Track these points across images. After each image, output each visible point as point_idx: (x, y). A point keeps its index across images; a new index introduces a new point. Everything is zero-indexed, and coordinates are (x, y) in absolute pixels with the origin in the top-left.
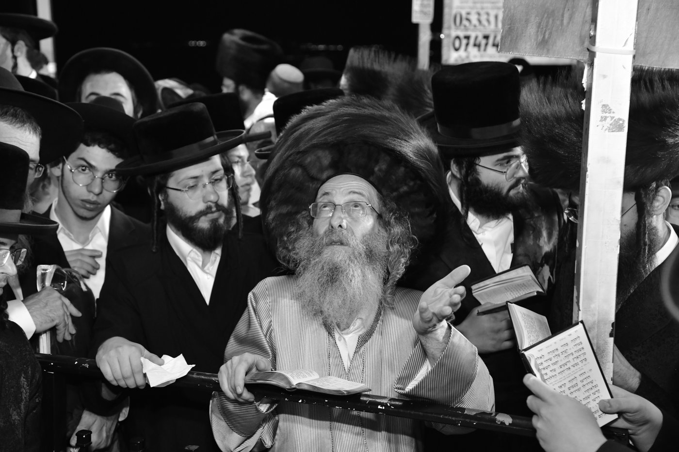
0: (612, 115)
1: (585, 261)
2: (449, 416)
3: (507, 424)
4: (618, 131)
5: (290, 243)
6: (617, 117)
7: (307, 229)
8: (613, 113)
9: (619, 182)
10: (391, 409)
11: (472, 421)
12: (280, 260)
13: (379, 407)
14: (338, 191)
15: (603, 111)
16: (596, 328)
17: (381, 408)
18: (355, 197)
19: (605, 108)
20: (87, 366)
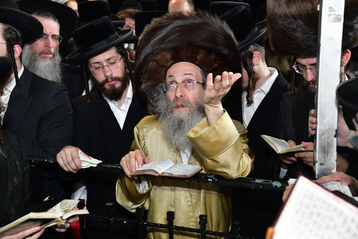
0: (334, 13)
1: (320, 96)
2: (247, 184)
3: (279, 187)
4: (338, 22)
5: (155, 102)
6: (337, 14)
7: (163, 94)
8: (335, 11)
9: (338, 51)
10: (215, 181)
11: (260, 186)
12: (150, 112)
13: (209, 180)
14: (177, 74)
15: (330, 11)
16: (327, 133)
17: (210, 180)
18: (188, 77)
19: (331, 9)
20: (52, 162)
